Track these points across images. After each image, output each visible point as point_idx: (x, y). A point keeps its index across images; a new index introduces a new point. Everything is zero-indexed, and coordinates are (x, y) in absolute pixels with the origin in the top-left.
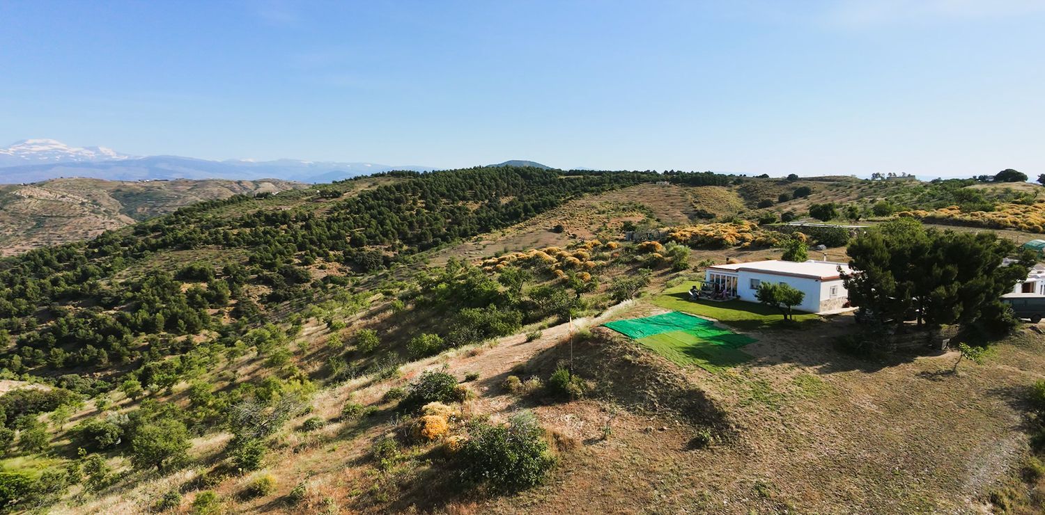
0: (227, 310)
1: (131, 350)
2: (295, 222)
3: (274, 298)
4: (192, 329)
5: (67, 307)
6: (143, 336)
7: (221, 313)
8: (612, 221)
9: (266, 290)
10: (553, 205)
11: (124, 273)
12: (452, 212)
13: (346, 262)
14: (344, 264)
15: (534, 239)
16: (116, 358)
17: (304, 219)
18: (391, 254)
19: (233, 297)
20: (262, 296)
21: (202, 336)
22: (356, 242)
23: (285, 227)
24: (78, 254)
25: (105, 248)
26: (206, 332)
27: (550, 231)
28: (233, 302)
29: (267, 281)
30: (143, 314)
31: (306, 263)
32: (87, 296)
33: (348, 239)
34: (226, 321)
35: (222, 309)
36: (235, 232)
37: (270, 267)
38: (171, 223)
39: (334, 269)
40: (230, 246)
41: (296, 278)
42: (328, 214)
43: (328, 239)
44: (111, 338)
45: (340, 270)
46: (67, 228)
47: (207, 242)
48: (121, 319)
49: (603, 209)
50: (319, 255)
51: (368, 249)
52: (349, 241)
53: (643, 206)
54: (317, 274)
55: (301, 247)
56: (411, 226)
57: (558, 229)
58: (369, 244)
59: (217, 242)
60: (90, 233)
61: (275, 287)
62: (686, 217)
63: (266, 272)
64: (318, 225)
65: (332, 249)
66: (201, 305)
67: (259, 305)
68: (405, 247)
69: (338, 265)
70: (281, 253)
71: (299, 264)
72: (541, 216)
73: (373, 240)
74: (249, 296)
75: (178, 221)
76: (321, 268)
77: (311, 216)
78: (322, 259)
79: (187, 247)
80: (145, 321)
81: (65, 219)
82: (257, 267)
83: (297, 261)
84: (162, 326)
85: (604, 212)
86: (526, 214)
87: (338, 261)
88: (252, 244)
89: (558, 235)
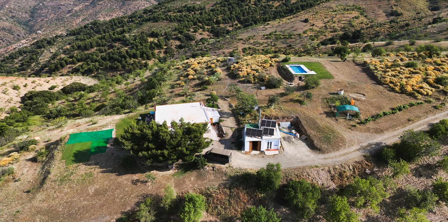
0: (162, 51)
1: (128, 65)
2: (197, 11)
3: (180, 47)
4: (149, 58)
5: (116, 44)
6: (133, 59)
7: (160, 52)
8: (338, 16)
9: (178, 43)
10: (311, 6)
11: (135, 31)
12: (265, 7)
13: (212, 32)
14: (210, 33)
15: (292, 26)
16: (123, 67)
17: (202, 9)
18: (231, 29)
19: (165, 45)
20: (176, 45)
21: (152, 61)
22: (218, 23)
23: (193, 13)
24: (125, 21)
25: (133, 19)
26: (154, 59)
27: (302, 21)
28: (166, 47)
29: (179, 39)
30: (134, 51)
31: (195, 31)
32: (122, 40)
33: (215, 20)
34: (162, 55)
35: (161, 50)
36: (174, 14)
37: (181, 33)
38: (155, 9)
39: (206, 35)
40: (171, 21)
41: (189, 38)
42: (212, 6)
43: (207, 20)
44: (123, 59)
45: (208, 35)
46: (132, 5)
47: (163, 20)
48: (127, 52)
49: (337, 9)
50: (201, 28)
51: (222, 25)
52: (215, 21)
53: (360, 8)
54: (198, 37)
55: (195, 24)
56: (244, 15)
57: (306, 21)
58: (223, 23)
59: (167, 19)
60: (140, 8)
61: (182, 42)
62: (384, 14)
63: (179, 35)
64: (206, 13)
65: (207, 25)
66: (154, 48)
67: (175, 49)
68: (239, 25)
69: (208, 33)
70: (186, 27)
71: (193, 32)
72: (302, 12)
73: (225, 21)
74: (171, 46)
75: (158, 8)
76: (201, 34)
77: (204, 8)
78: (202, 30)
79: (156, 21)
80: (133, 54)
81: (131, 2)
82: (176, 32)
83: (192, 30)
84: (139, 56)
85: (335, 11)
86: (296, 11)
87: (208, 31)
88: (179, 21)
89: (305, 24)
